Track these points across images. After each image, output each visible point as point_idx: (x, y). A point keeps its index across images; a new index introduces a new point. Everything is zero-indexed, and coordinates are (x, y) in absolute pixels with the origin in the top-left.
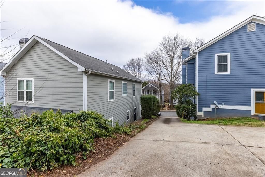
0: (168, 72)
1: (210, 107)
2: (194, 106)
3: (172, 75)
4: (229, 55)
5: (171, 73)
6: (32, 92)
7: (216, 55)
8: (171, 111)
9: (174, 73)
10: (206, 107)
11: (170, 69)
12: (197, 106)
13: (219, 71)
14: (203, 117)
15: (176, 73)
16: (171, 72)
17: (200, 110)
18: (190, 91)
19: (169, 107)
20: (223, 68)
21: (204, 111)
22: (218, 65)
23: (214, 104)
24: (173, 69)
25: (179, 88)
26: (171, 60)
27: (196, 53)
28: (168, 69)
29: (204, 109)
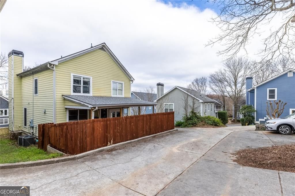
0: (232, 89)
1: (264, 118)
2: (253, 118)
3: (237, 93)
4: (276, 89)
5: (235, 91)
6: (173, 109)
7: (268, 89)
8: (235, 124)
9: (238, 90)
10: (261, 118)
11: (234, 87)
12: (255, 117)
13: (269, 98)
14: (259, 124)
15: (240, 91)
16: (235, 89)
17: (257, 120)
18: (250, 110)
19: (232, 121)
20: (272, 96)
21: (260, 121)
22: (269, 95)
23: (266, 117)
24: (238, 87)
25: (244, 107)
26: (235, 78)
27: (255, 88)
28: (233, 87)
29: (260, 120)
